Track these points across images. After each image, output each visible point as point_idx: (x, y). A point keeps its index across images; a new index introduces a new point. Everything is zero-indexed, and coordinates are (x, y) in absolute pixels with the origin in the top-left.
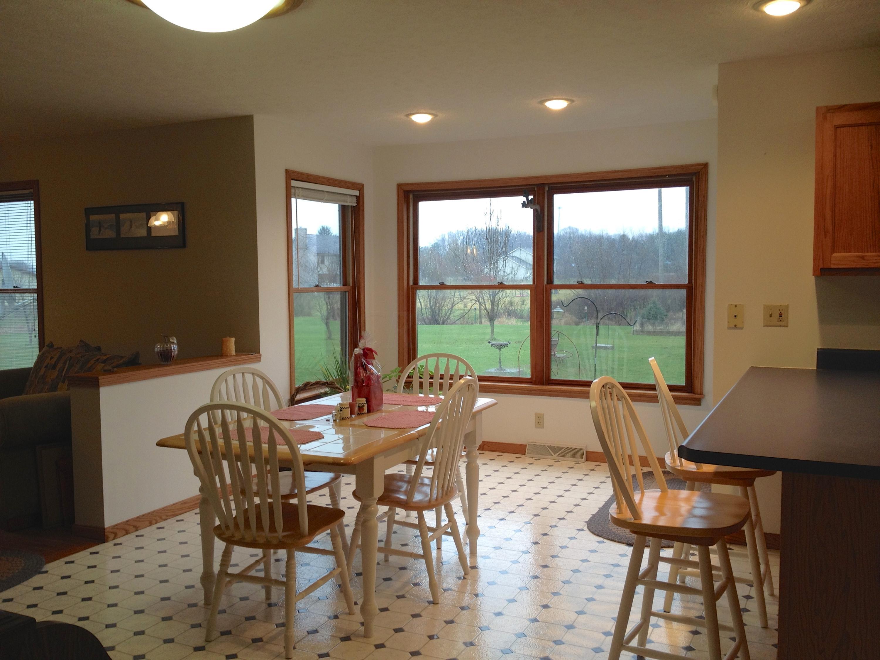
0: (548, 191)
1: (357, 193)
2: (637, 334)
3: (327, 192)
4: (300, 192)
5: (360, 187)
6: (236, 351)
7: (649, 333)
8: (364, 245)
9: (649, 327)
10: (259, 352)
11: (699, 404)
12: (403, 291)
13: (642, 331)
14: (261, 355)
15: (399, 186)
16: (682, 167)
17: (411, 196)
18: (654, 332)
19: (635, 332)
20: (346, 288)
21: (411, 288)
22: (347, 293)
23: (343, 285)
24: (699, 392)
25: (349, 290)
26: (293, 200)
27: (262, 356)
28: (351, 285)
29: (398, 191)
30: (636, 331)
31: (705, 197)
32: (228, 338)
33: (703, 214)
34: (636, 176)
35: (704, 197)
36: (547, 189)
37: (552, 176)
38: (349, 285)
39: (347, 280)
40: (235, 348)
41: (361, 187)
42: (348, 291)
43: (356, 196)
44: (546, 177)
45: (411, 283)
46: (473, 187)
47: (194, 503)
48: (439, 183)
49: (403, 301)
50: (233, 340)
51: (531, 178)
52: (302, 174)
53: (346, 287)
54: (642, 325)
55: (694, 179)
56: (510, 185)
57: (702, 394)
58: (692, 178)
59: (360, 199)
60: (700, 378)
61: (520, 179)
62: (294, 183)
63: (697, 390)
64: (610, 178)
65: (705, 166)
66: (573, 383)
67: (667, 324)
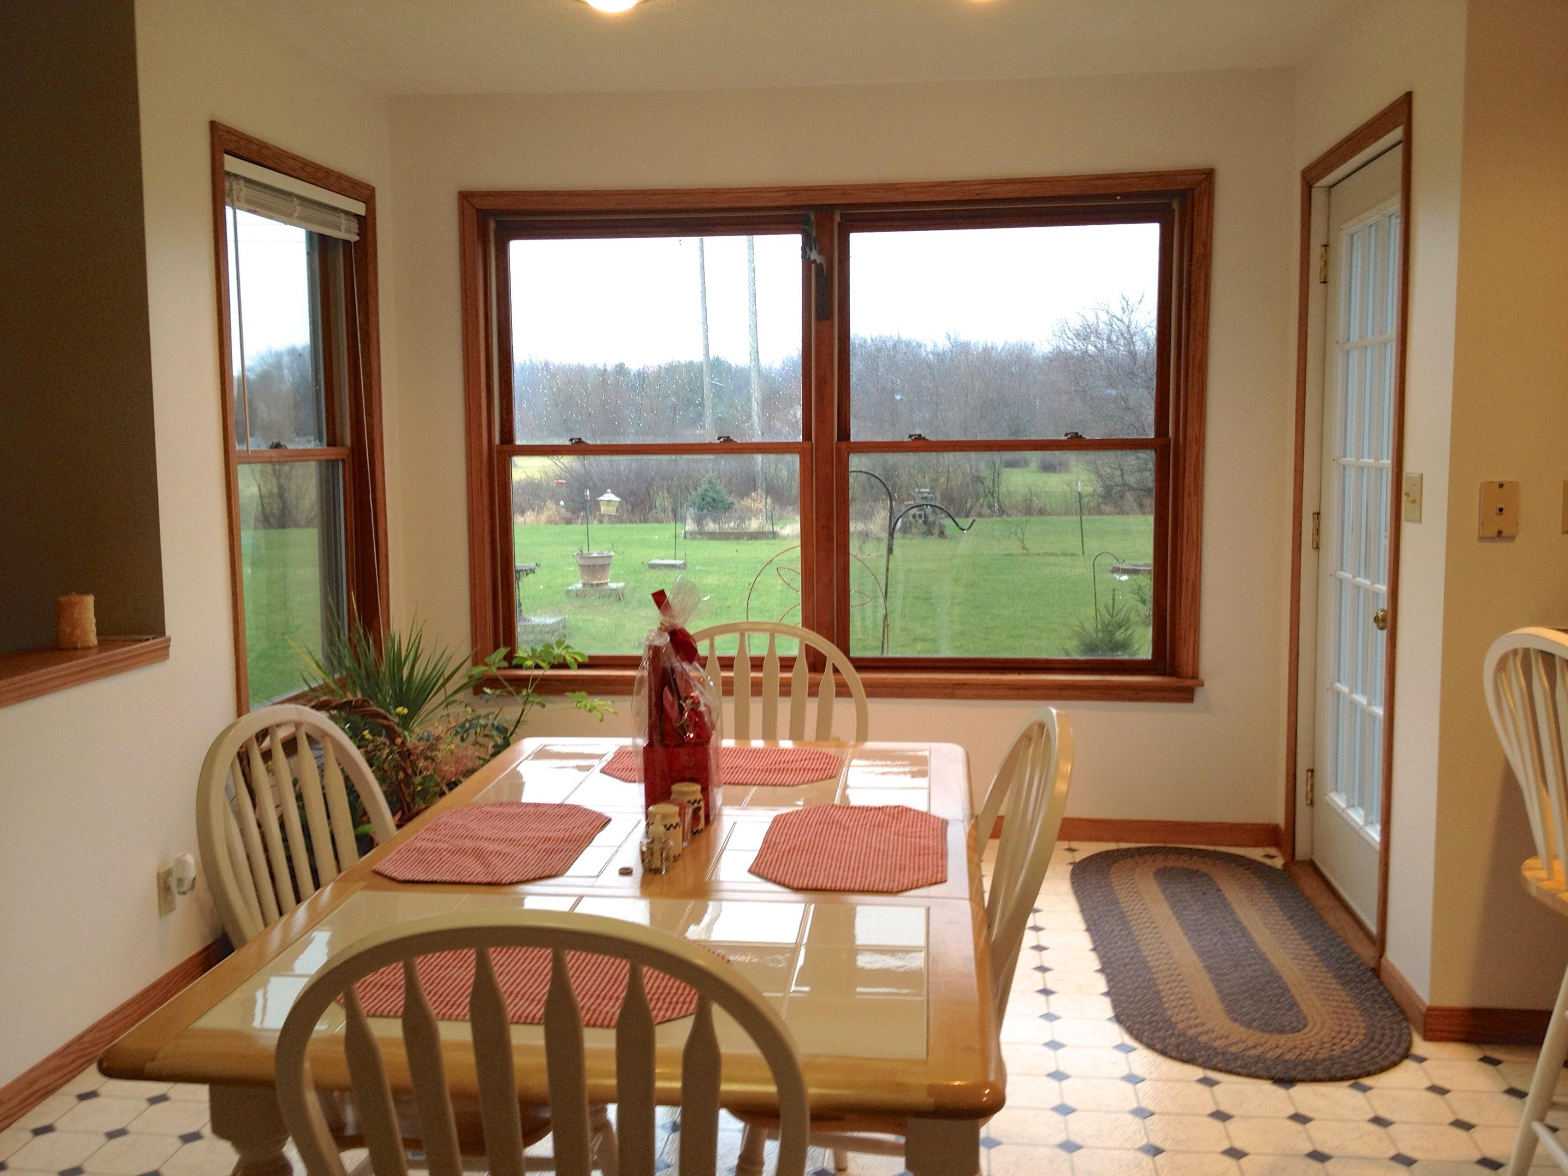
0: (839, 223)
1: (359, 208)
2: (692, 539)
3: (300, 198)
4: (241, 190)
5: (365, 193)
6: (99, 634)
7: (712, 536)
8: (378, 343)
9: (711, 526)
10: (162, 633)
11: (1191, 700)
12: (481, 462)
13: (700, 534)
14: (169, 640)
15: (465, 197)
16: (1159, 176)
17: (492, 225)
18: (720, 533)
19: (688, 535)
20: (333, 453)
21: (498, 451)
22: (340, 464)
23: (328, 445)
24: (1190, 674)
25: (345, 457)
26: (229, 211)
27: (172, 643)
28: (348, 441)
29: (462, 212)
30: (691, 533)
31: (1208, 245)
32: (75, 598)
33: (1202, 285)
34: (1053, 194)
35: (1205, 245)
36: (837, 218)
37: (858, 188)
38: (343, 445)
39: (338, 431)
40: (97, 625)
41: (368, 193)
42: (343, 460)
43: (357, 216)
44: (842, 189)
45: (497, 440)
46: (660, 206)
47: (21, 1097)
48: (572, 194)
49: (481, 483)
50: (90, 600)
51: (806, 189)
52: (249, 140)
53: (332, 450)
54: (699, 521)
55: (1176, 206)
56: (754, 205)
57: (1195, 676)
58: (1170, 205)
59: (366, 224)
60: (1191, 645)
61: (781, 191)
62: (231, 164)
63: (1188, 669)
64: (998, 197)
65: (1209, 175)
66: (910, 665)
67: (742, 519)
